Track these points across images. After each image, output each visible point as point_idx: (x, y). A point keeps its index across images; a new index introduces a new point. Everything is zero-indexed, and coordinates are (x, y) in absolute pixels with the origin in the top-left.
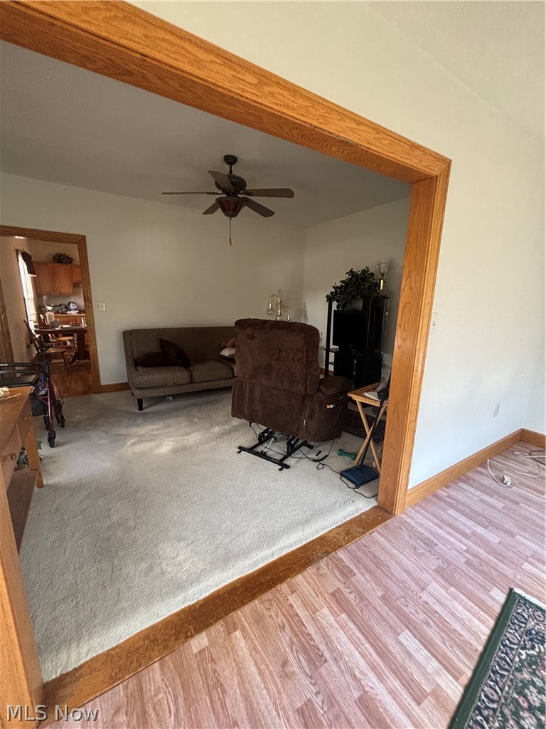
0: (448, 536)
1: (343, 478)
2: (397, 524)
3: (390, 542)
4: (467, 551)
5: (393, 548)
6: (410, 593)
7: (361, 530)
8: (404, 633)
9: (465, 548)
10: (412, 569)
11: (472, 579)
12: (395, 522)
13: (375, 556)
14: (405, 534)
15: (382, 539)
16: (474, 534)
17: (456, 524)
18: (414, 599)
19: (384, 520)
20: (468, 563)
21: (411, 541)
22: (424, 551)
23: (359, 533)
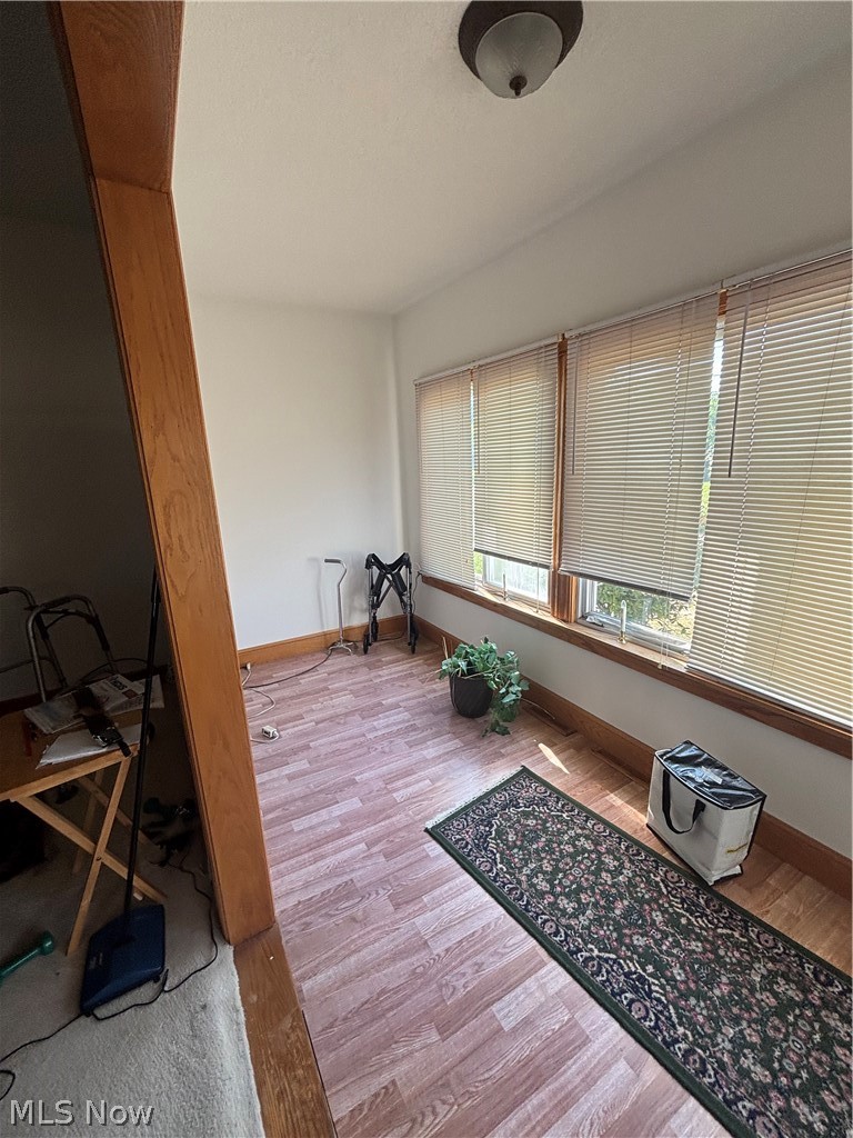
0: (340, 856)
1: (101, 1012)
2: (294, 927)
3: (329, 962)
4: (370, 845)
5: (347, 961)
6: (433, 971)
7: (287, 1023)
8: (498, 1016)
9: (362, 846)
10: (391, 946)
11: (411, 864)
12: (289, 928)
13: (357, 1012)
14: (319, 922)
15: (320, 978)
16: (343, 819)
17: (322, 830)
18: (442, 970)
19: (278, 950)
20: (388, 855)
21: (339, 920)
22: (361, 906)
23: (293, 1028)
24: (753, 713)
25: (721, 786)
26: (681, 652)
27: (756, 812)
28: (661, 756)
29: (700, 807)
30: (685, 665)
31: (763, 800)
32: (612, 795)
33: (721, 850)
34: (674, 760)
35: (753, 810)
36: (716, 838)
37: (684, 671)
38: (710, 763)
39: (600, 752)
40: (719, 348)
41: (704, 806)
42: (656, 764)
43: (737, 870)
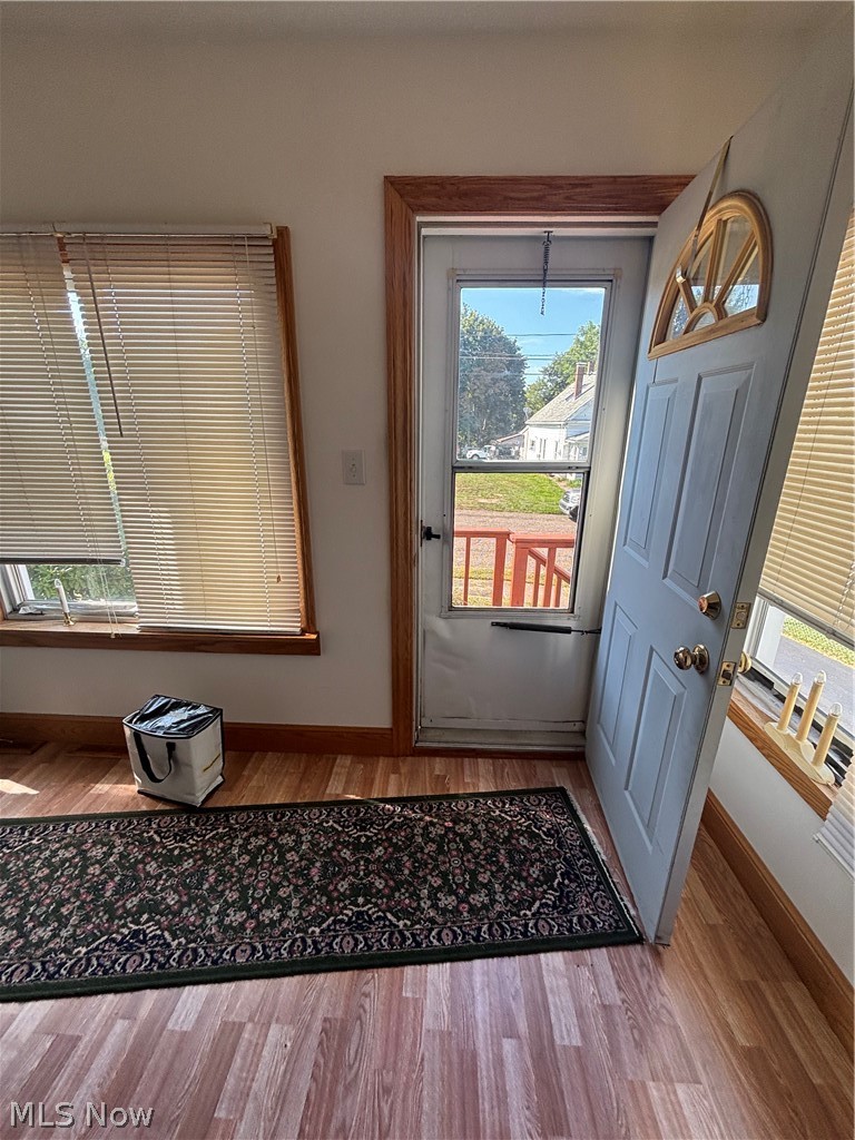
24: (203, 647)
25: (188, 720)
26: (132, 615)
27: (219, 726)
28: (130, 722)
29: (171, 747)
30: (137, 626)
31: (221, 714)
32: (97, 786)
33: (197, 772)
34: (143, 718)
35: (215, 726)
36: (190, 766)
37: (137, 632)
38: (177, 706)
39: (80, 750)
40: (73, 298)
41: (174, 744)
42: (128, 732)
43: (220, 779)
